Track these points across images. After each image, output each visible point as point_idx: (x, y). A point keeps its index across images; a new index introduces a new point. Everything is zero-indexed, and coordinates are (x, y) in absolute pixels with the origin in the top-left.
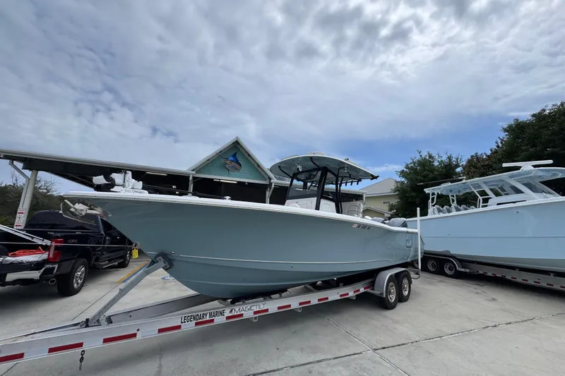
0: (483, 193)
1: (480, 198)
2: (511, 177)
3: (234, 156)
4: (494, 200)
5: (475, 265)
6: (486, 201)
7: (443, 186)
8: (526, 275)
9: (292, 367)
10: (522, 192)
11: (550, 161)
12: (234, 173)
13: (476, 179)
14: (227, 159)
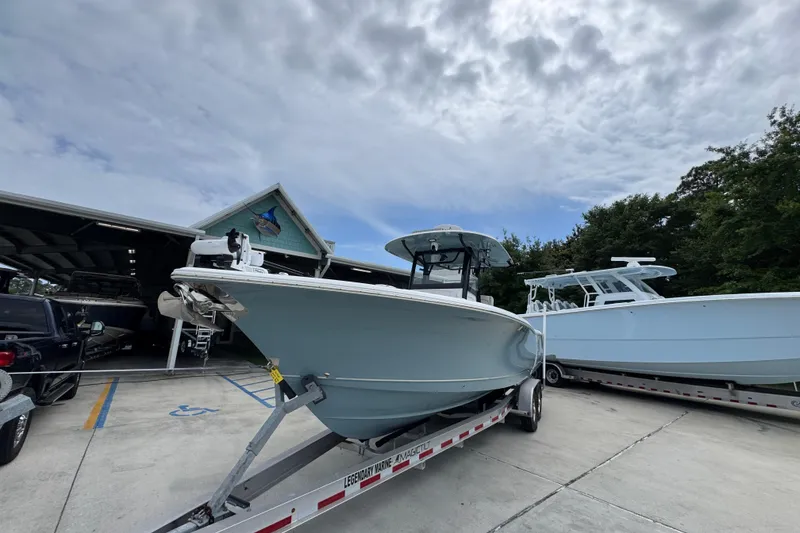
0: (590, 289)
1: (588, 294)
2: (620, 273)
3: (271, 212)
4: (602, 297)
5: (579, 371)
6: (593, 298)
7: (548, 277)
8: (632, 380)
9: (502, 526)
10: (630, 290)
11: (653, 259)
12: (268, 239)
13: (583, 272)
14: (260, 216)
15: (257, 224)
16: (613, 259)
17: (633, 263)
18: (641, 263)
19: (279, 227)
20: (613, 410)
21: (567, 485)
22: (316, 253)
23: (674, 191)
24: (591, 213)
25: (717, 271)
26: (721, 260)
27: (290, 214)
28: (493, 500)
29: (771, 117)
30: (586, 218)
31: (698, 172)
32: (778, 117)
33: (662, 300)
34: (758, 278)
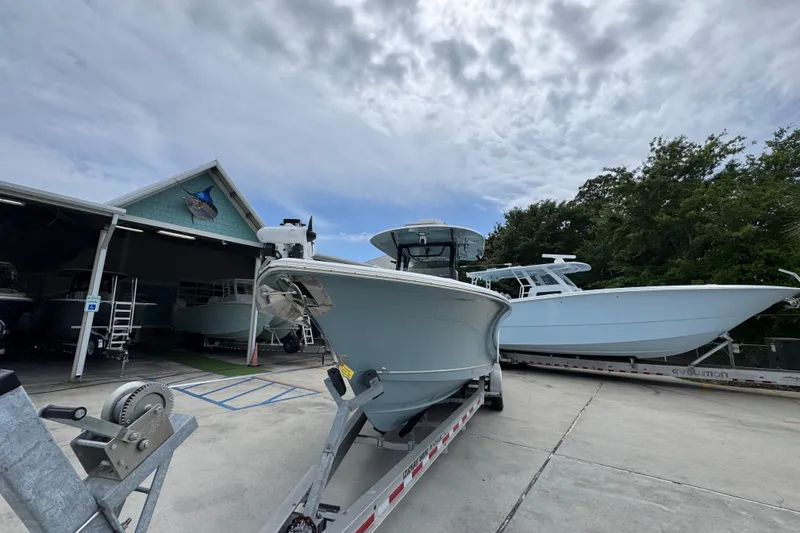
0: (525, 282)
1: (523, 286)
2: (549, 268)
3: (207, 192)
4: (534, 289)
5: (516, 354)
6: (527, 289)
7: (488, 271)
8: (558, 360)
9: (526, 494)
10: (557, 283)
11: (574, 257)
12: (203, 223)
13: (519, 267)
14: (195, 195)
15: (191, 204)
16: (544, 256)
17: (559, 259)
18: (566, 260)
19: (216, 211)
20: (549, 386)
21: (554, 452)
23: (573, 198)
24: (511, 213)
25: (608, 267)
26: (612, 259)
27: (228, 196)
28: (505, 473)
30: (506, 218)
31: (591, 183)
32: (656, 146)
33: (581, 292)
34: (638, 274)
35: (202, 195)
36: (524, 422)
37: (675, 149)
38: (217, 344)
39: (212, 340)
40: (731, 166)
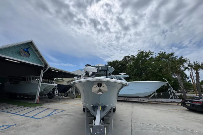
2: (121, 76)
11: (125, 74)
12: (25, 58)
13: (114, 76)
14: (23, 50)
15: (21, 52)
16: (119, 73)
17: (122, 74)
18: (124, 74)
19: (30, 55)
20: (122, 105)
21: (132, 122)
22: (43, 65)
23: (122, 60)
24: (109, 62)
27: (34, 51)
29: (138, 51)
30: (108, 63)
31: (125, 57)
32: (139, 52)
33: (127, 82)
35: (26, 49)
36: (122, 115)
37: (142, 52)
38: (22, 96)
39: (20, 95)
40: (152, 57)
